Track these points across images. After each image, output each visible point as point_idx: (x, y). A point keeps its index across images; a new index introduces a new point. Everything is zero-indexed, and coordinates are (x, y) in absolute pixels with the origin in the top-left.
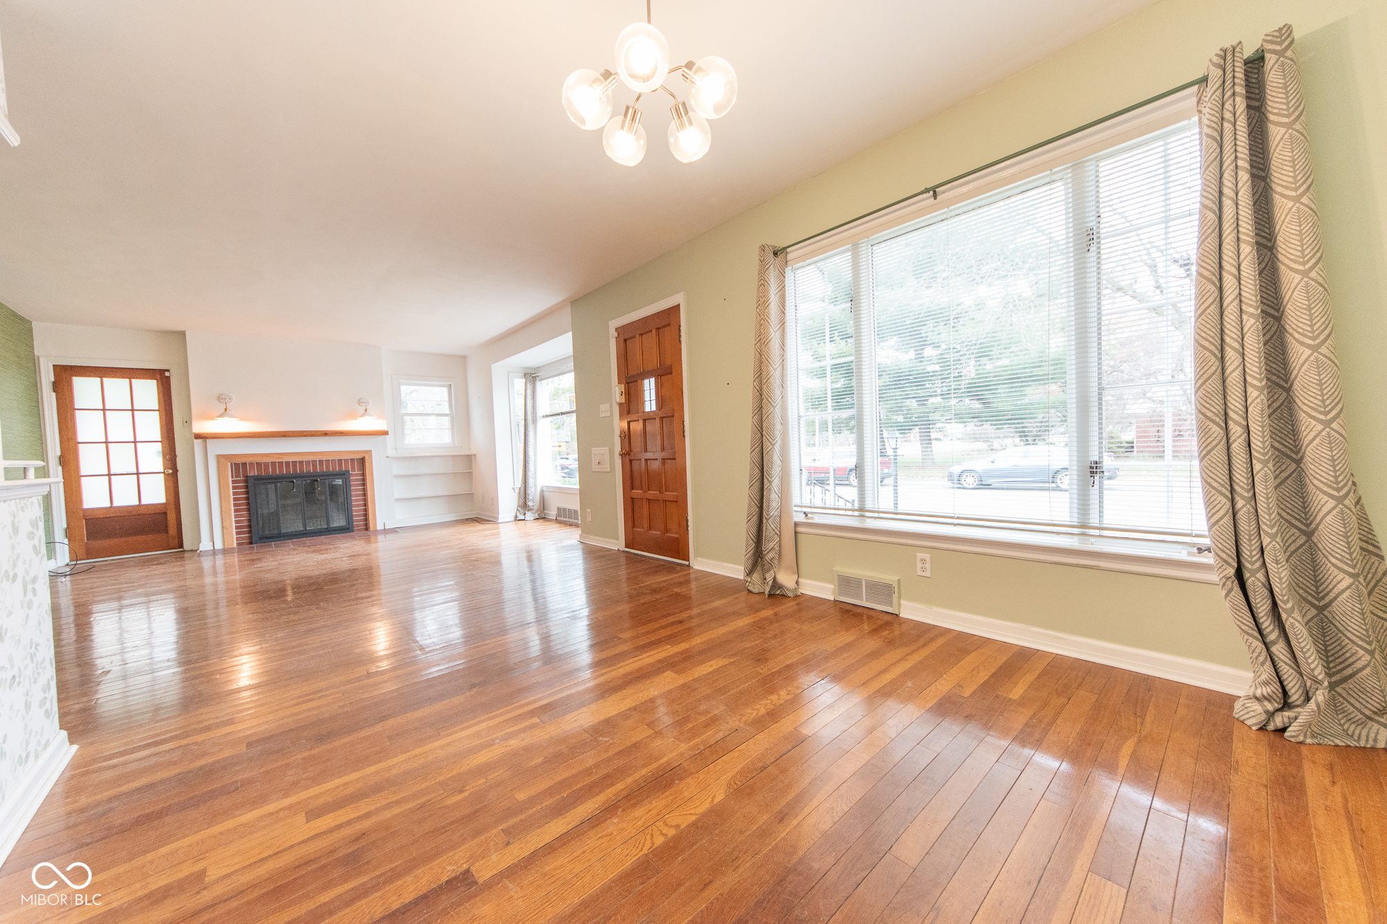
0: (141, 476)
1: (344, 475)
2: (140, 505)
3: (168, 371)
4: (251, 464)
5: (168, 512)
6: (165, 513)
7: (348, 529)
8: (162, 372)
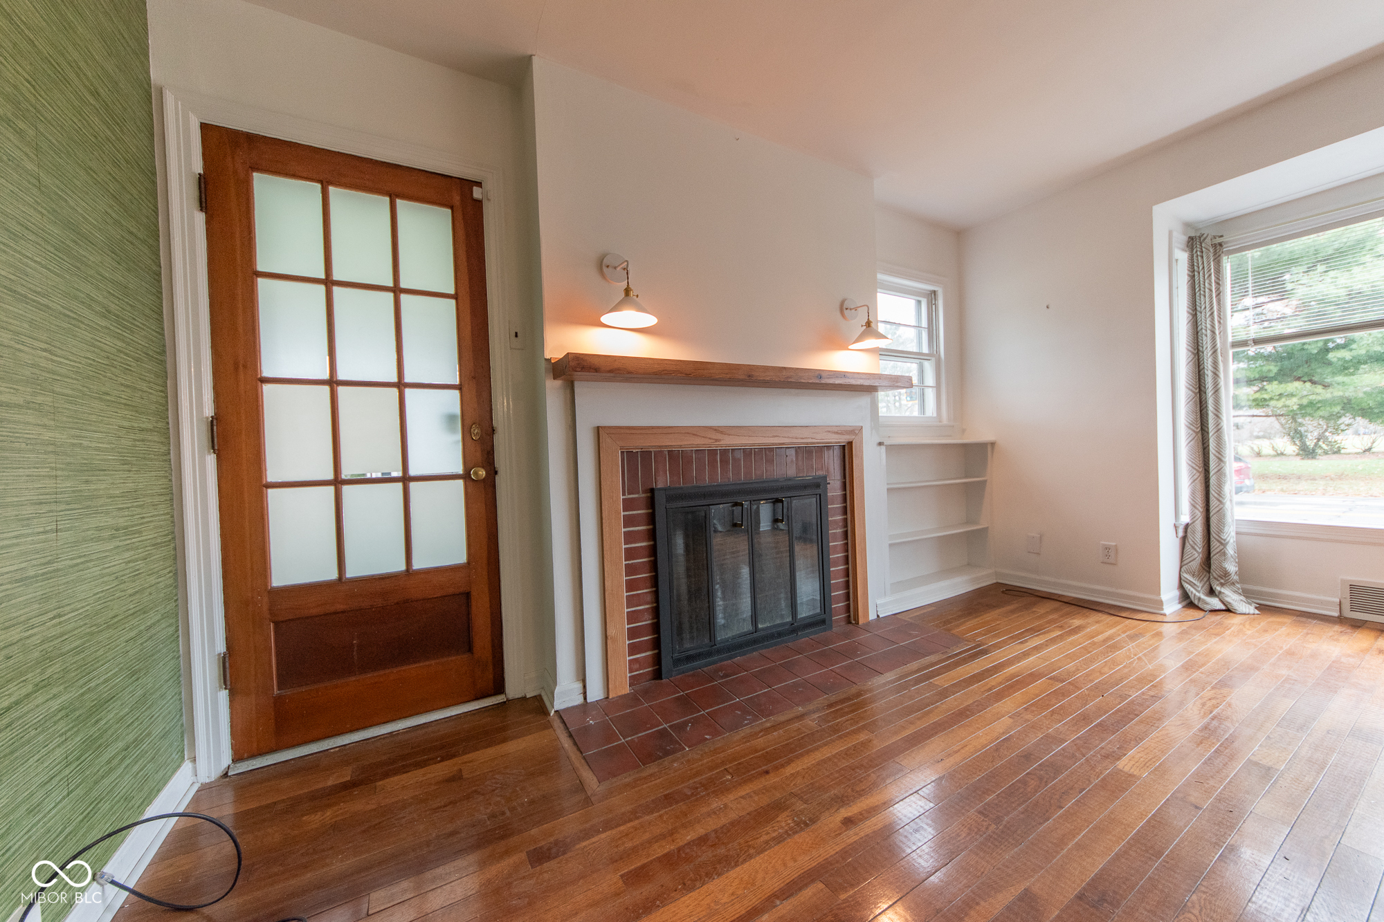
0: (412, 485)
1: (817, 486)
2: (409, 572)
3: (479, 184)
4: (659, 453)
5: (474, 594)
6: (468, 595)
7: (823, 622)
8: (464, 187)
